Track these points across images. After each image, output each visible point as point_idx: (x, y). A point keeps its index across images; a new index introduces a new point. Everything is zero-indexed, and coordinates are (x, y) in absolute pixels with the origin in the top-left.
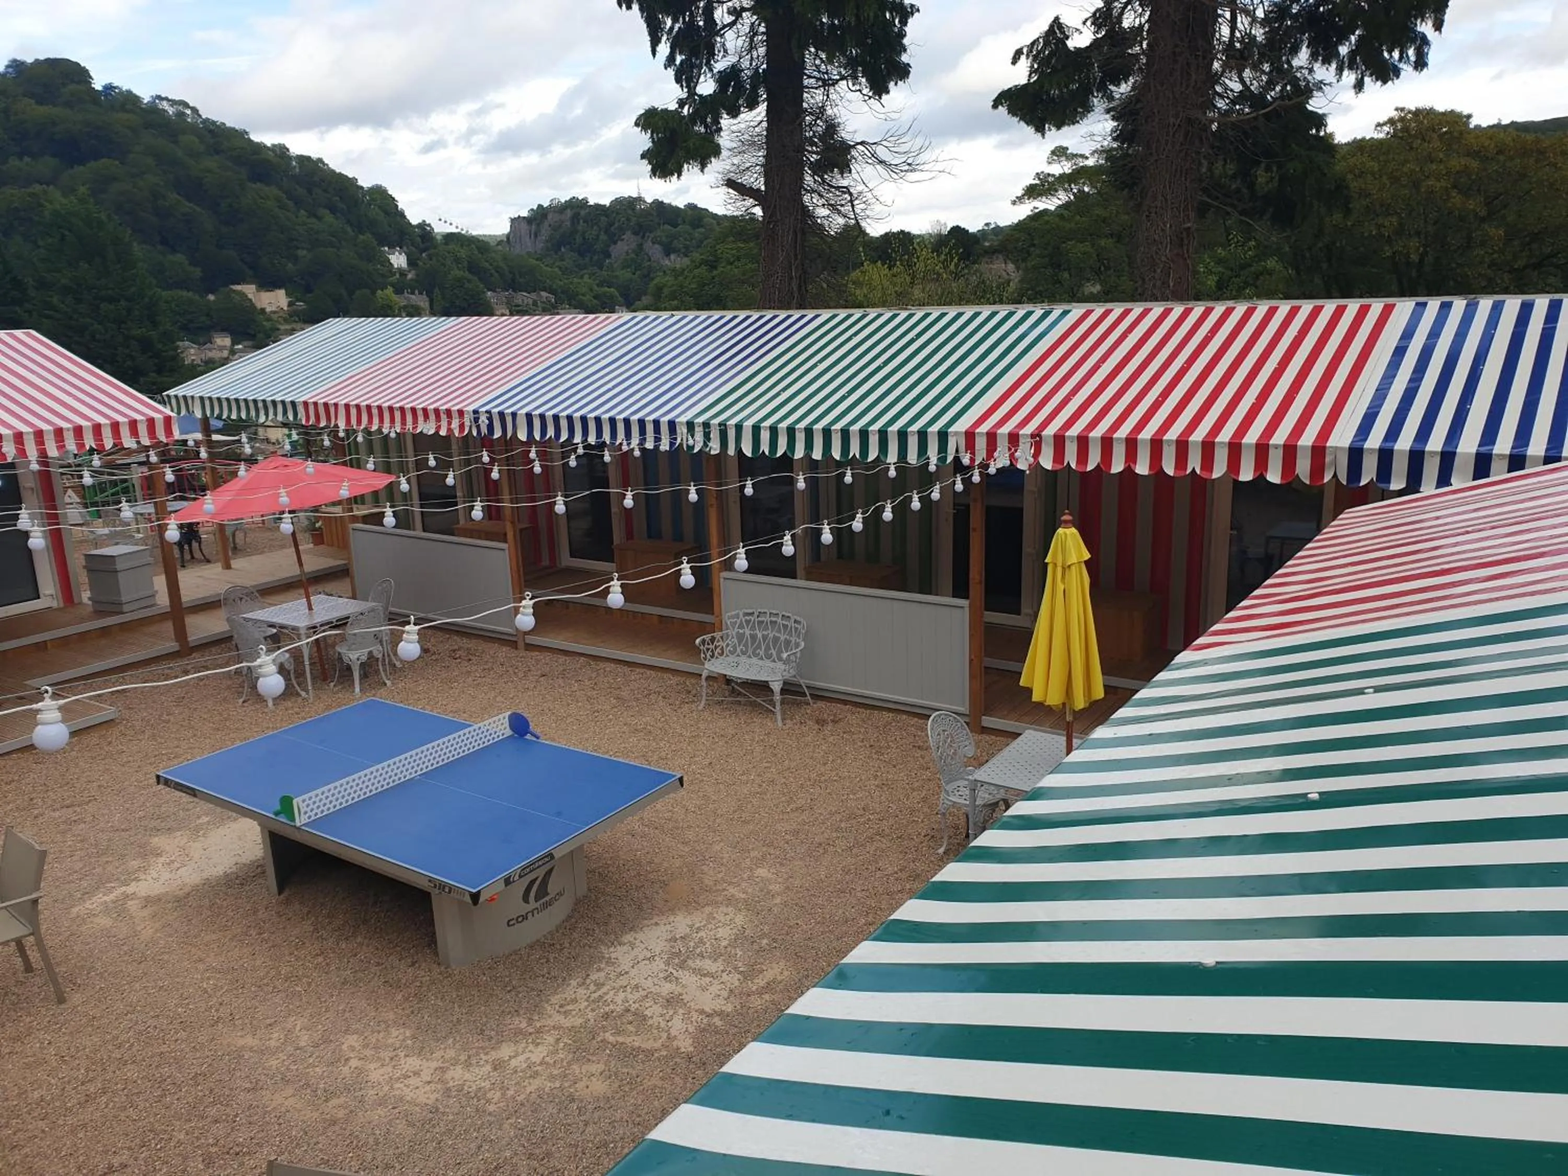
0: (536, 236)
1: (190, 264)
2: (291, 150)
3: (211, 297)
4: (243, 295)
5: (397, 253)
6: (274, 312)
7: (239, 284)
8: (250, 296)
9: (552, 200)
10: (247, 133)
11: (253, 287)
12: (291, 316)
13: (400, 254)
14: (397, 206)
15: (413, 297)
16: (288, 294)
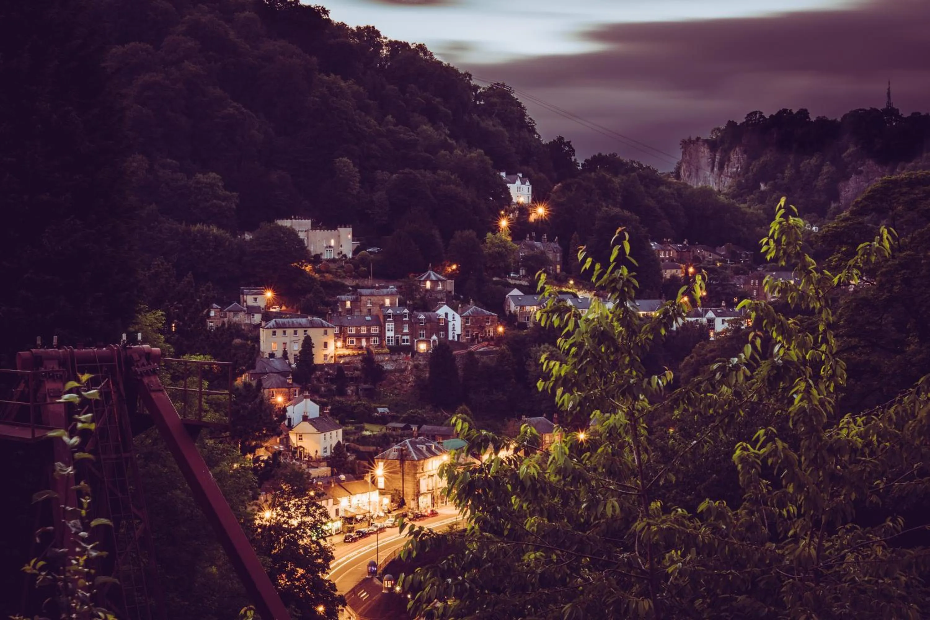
0: (721, 168)
1: (225, 187)
2: (383, 34)
3: (248, 237)
4: (292, 233)
5: (518, 182)
6: (333, 261)
7: (288, 217)
8: (302, 235)
9: (750, 115)
10: (326, 12)
11: (308, 223)
12: (356, 267)
13: (523, 183)
14: (524, 115)
15: (538, 244)
16: (355, 237)
